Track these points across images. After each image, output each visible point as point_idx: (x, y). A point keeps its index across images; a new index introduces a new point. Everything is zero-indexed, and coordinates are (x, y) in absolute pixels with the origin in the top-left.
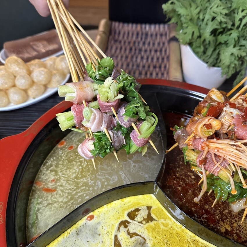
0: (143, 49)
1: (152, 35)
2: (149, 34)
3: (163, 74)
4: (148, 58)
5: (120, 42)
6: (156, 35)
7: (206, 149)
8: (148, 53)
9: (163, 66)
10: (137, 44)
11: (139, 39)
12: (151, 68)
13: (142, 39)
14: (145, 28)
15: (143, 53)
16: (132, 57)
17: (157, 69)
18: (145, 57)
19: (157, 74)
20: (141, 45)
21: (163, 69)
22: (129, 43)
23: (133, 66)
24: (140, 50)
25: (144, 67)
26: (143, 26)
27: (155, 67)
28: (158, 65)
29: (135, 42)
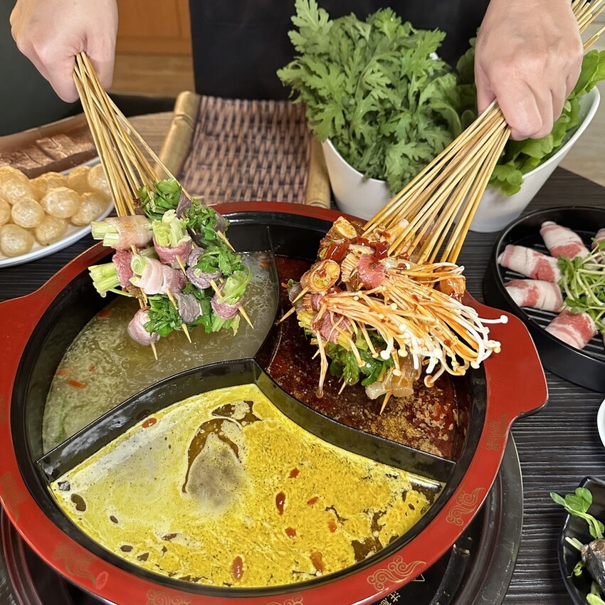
0: (262, 149)
1: (279, 123)
2: (275, 120)
3: (295, 196)
4: (270, 167)
5: (218, 136)
6: (288, 122)
8: (270, 157)
9: (297, 181)
10: (250, 140)
11: (255, 130)
12: (275, 186)
13: (259, 129)
14: (267, 107)
15: (261, 157)
16: (240, 165)
17: (287, 187)
18: (265, 165)
19: (285, 196)
20: (258, 142)
21: (296, 186)
22: (235, 137)
23: (240, 181)
24: (256, 151)
25: (261, 183)
26: (264, 104)
27: (282, 183)
28: (288, 180)
29: (246, 136)
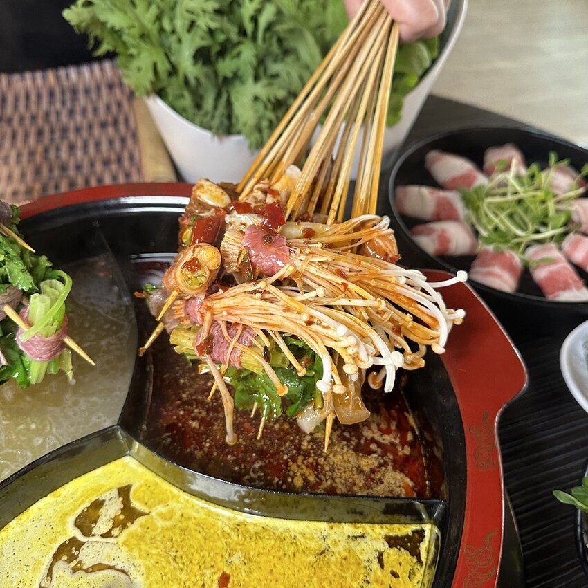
0: (72, 125)
1: (87, 91)
2: (81, 88)
3: (128, 175)
4: (85, 146)
6: (98, 88)
7: (208, 316)
8: (85, 133)
9: (126, 156)
10: (53, 118)
11: (58, 105)
12: (99, 167)
13: (63, 103)
14: (68, 76)
15: (72, 136)
16: (46, 150)
17: (114, 167)
18: (79, 144)
19: (114, 178)
20: (64, 118)
21: (126, 163)
23: (51, 170)
24: (64, 130)
25: (78, 167)
26: (62, 72)
27: (106, 163)
28: (113, 157)
29: (47, 115)
